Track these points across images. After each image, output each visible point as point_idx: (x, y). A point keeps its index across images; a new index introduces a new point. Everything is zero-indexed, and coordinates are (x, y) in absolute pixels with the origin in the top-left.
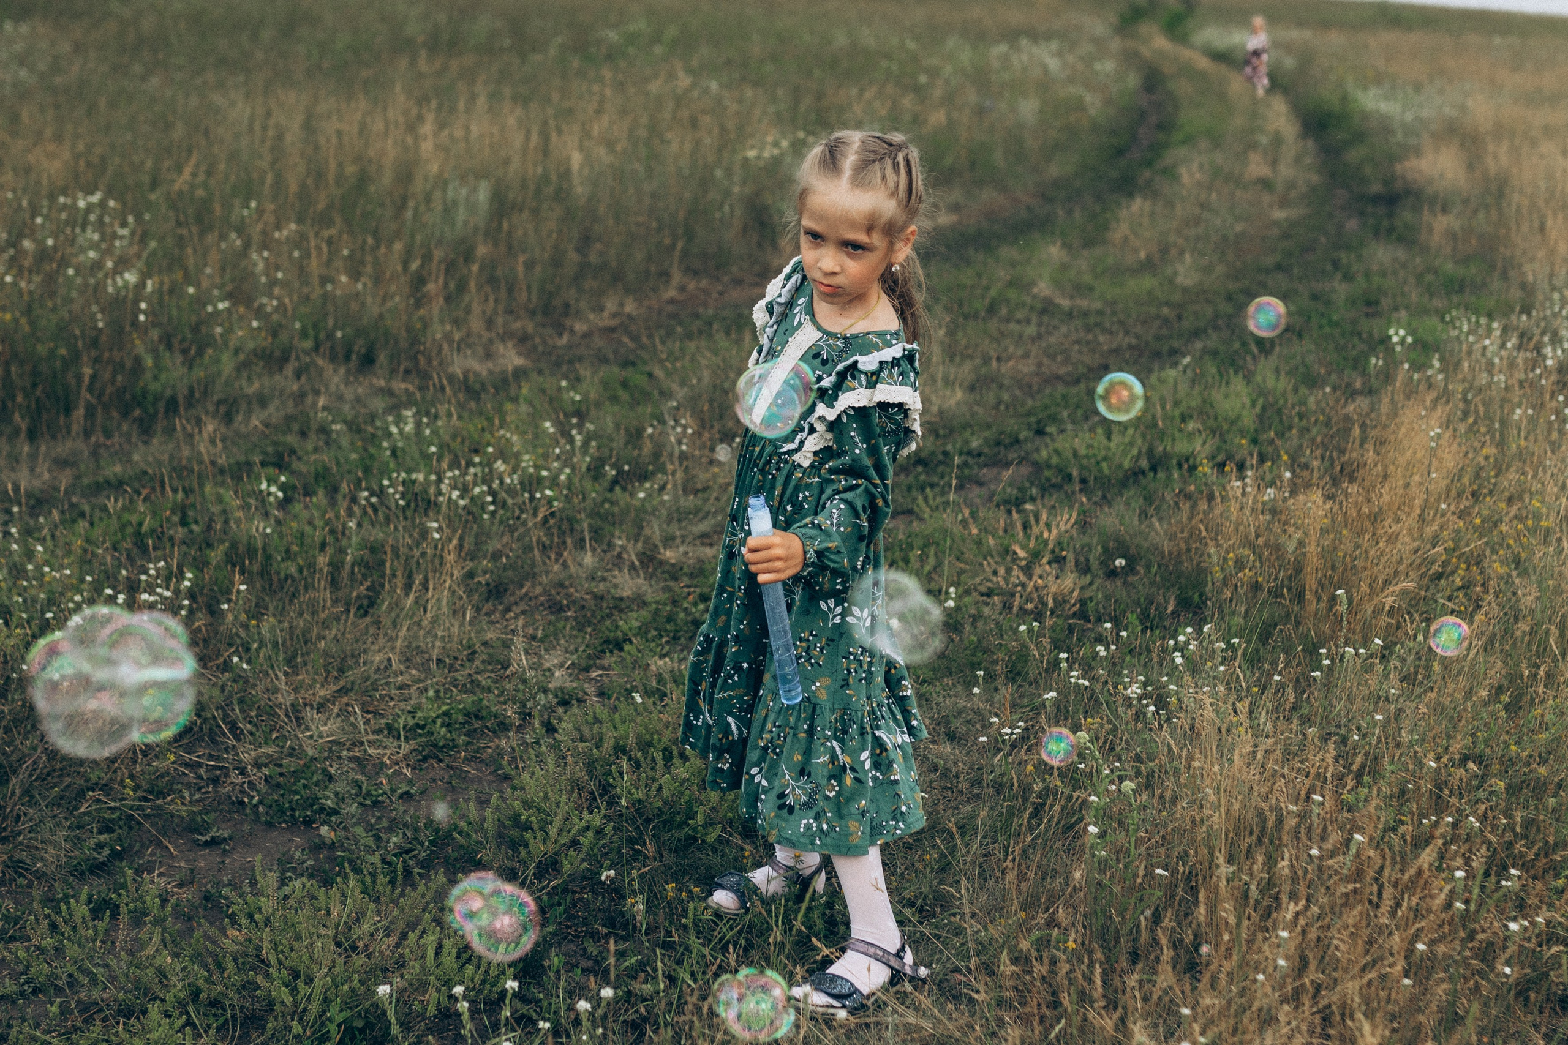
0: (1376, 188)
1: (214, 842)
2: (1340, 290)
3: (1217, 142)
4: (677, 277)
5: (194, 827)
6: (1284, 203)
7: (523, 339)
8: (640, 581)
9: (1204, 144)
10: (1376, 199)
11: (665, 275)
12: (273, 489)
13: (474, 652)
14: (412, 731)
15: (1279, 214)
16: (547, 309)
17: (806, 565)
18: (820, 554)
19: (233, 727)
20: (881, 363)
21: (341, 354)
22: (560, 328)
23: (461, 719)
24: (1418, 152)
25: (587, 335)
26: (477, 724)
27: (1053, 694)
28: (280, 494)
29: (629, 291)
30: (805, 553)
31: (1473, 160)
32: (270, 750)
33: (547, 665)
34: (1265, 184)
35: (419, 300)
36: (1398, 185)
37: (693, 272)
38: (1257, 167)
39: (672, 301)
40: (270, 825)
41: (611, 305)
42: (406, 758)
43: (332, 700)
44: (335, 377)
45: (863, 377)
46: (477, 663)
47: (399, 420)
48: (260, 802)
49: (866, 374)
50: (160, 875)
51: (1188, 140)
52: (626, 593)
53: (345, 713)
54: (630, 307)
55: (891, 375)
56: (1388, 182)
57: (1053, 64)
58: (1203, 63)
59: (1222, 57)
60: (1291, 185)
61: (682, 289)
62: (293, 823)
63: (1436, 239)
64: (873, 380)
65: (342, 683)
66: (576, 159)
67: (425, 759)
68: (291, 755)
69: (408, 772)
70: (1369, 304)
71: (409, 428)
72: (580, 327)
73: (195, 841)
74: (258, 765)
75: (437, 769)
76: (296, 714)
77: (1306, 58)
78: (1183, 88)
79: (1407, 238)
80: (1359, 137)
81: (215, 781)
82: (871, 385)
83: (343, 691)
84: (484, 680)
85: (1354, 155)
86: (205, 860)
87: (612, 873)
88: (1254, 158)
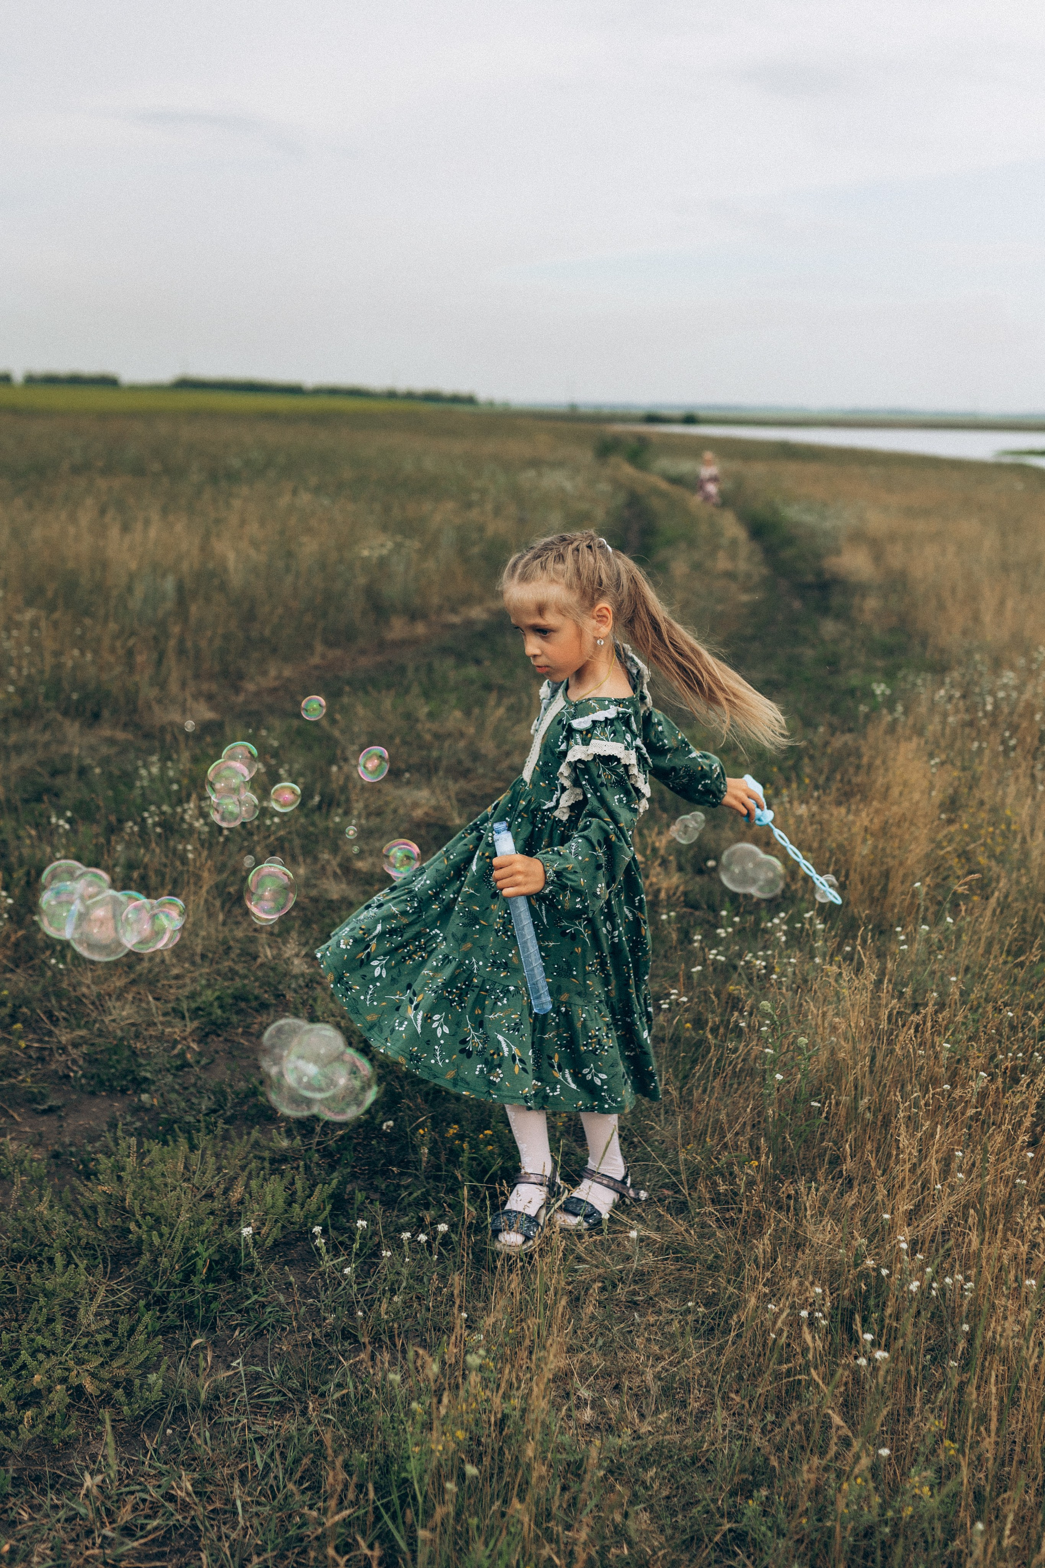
0: (810, 578)
1: (51, 1110)
2: (809, 653)
3: (692, 543)
4: (319, 648)
5: (33, 1099)
6: (746, 590)
7: (210, 698)
8: (344, 886)
9: (683, 545)
10: (810, 586)
11: (309, 647)
12: (61, 822)
13: (230, 948)
14: (196, 1012)
15: (745, 598)
16: (225, 673)
17: (547, 883)
18: (558, 874)
19: (50, 1015)
20: (594, 722)
21: (71, 711)
22: (237, 690)
23: (230, 1001)
24: (838, 552)
25: (258, 694)
26: (243, 1005)
27: (699, 968)
28: (67, 826)
29: (286, 659)
30: (545, 872)
31: (878, 557)
32: (83, 1032)
33: (287, 955)
34: (730, 575)
35: (131, 668)
36: (827, 576)
37: (329, 644)
38: (722, 563)
39: (316, 667)
40: (93, 1093)
41: (273, 672)
42: (191, 1034)
43: (125, 989)
44: (72, 729)
45: (578, 736)
46: (233, 955)
47: (146, 766)
48: (84, 1076)
49: (581, 732)
50: (12, 1139)
51: (670, 543)
52: (335, 896)
53: (138, 999)
54: (287, 672)
55: (603, 732)
56: (819, 573)
57: (568, 486)
58: (664, 485)
59: (677, 481)
60: (748, 576)
61: (323, 656)
62: (112, 1089)
63: (868, 617)
64: (587, 736)
65: (132, 976)
66: (231, 556)
67: (207, 1035)
68: (100, 1036)
69: (195, 1046)
70: (829, 664)
71: (155, 770)
72: (251, 687)
73: (35, 1110)
74: (75, 1046)
75: (216, 1043)
76: (99, 1002)
77: (739, 481)
78: (656, 504)
79: (843, 615)
80: (789, 541)
81: (41, 1059)
82: (586, 742)
83: (133, 982)
84: (240, 968)
85: (787, 553)
86: (46, 1124)
87: (391, 1123)
88: (721, 554)
